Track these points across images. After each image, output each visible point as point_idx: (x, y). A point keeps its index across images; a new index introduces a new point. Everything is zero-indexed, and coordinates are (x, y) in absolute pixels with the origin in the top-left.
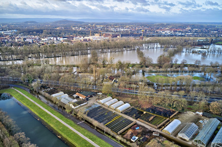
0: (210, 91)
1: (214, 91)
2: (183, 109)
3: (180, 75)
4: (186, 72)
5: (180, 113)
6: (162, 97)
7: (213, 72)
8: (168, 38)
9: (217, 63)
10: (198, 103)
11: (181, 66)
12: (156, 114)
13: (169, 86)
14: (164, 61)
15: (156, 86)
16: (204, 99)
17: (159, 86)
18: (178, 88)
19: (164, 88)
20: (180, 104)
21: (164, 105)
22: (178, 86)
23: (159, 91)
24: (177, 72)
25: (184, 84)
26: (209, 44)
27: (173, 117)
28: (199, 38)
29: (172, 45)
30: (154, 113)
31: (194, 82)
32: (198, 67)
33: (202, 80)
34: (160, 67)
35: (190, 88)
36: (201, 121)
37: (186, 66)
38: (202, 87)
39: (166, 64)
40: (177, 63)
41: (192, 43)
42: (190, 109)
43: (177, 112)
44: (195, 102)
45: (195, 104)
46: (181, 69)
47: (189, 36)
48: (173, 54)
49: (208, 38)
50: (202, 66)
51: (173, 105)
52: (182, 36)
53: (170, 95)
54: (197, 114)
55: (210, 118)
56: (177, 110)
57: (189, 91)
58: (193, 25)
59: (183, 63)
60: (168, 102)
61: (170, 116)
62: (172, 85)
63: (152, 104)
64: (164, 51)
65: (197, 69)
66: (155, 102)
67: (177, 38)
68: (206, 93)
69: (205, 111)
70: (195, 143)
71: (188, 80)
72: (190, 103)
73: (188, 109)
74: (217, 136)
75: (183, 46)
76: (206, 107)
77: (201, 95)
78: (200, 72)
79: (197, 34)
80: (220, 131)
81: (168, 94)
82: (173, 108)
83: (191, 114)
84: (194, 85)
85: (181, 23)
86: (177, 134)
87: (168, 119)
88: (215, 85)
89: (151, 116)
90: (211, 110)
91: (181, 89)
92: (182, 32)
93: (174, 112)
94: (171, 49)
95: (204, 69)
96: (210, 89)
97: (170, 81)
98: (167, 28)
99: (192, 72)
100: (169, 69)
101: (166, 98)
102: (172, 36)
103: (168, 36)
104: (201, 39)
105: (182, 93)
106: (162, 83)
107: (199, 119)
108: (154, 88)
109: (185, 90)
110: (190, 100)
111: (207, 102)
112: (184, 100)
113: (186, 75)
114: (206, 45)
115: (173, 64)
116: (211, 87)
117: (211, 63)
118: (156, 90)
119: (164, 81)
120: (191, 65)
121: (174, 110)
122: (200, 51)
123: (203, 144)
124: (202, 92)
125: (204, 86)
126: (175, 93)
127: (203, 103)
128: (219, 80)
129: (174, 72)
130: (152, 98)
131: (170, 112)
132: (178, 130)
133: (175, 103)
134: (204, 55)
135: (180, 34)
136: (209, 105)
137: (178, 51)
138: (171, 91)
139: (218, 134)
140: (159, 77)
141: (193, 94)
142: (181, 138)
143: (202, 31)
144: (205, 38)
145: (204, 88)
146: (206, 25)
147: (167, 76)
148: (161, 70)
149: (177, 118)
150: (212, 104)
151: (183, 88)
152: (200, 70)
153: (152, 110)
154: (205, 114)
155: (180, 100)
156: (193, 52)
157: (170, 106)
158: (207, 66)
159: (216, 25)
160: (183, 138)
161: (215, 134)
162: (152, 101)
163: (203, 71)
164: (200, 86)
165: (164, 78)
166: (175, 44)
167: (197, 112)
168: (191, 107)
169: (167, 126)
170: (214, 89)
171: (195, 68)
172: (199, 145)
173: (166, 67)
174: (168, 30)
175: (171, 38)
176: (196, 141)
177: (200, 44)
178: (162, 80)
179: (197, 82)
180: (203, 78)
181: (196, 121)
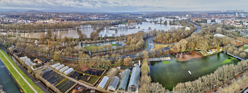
0: (122, 52)
1: (124, 52)
2: (109, 68)
3: (105, 44)
4: (108, 42)
5: (107, 71)
6: (95, 61)
7: (122, 40)
8: (95, 21)
9: (123, 34)
10: (117, 61)
11: (105, 38)
12: (92, 74)
13: (99, 52)
14: (94, 36)
15: (90, 53)
16: (120, 58)
17: (92, 53)
18: (104, 53)
19: (96, 54)
20: (107, 64)
21: (97, 67)
22: (104, 51)
23: (92, 57)
24: (103, 42)
25: (107, 50)
26: (118, 24)
27: (103, 75)
28: (112, 21)
29: (98, 25)
30: (90, 74)
31: (113, 48)
32: (114, 38)
33: (117, 46)
34: (92, 40)
35: (111, 52)
36: (120, 74)
37: (107, 38)
38: (118, 50)
39: (96, 38)
40: (102, 37)
41: (109, 24)
42: (113, 67)
43: (105, 70)
44: (115, 61)
45: (115, 62)
46: (105, 40)
47: (107, 20)
48: (99, 31)
49: (117, 20)
50: (116, 37)
51: (102, 66)
52: (103, 20)
53: (100, 59)
54: (118, 69)
55: (125, 69)
56: (105, 69)
57: (111, 54)
58: (109, 14)
59: (106, 36)
60: (99, 64)
61: (101, 74)
62: (101, 52)
63: (88, 67)
64: (94, 29)
65: (113, 39)
66: (90, 65)
67: (100, 21)
68: (121, 54)
69: (122, 66)
70: (119, 91)
71: (109, 47)
72: (113, 63)
73: (112, 66)
74: (130, 80)
75: (104, 26)
76: (122, 63)
77: (118, 55)
78: (116, 41)
79: (111, 19)
80: (131, 77)
81: (99, 58)
82: (102, 68)
83: (114, 70)
84: (113, 50)
85: (102, 13)
86: (107, 88)
87: (100, 77)
88: (124, 48)
89: (89, 76)
90: (125, 64)
91: (106, 54)
92: (103, 18)
93: (103, 71)
94: (97, 28)
95: (117, 39)
96: (122, 51)
97: (99, 49)
98: (94, 16)
99: (111, 41)
100: (98, 41)
101: (98, 61)
102: (97, 20)
103: (95, 20)
104: (114, 21)
105: (107, 56)
106: (94, 51)
107: (119, 72)
108: (89, 55)
109: (108, 54)
110: (112, 60)
111: (122, 59)
112: (109, 61)
113: (108, 44)
114: (116, 25)
115: (100, 38)
116: (122, 49)
117: (121, 35)
118: (91, 56)
119: (95, 49)
120: (110, 37)
121: (103, 69)
122: (114, 28)
123: (123, 90)
124: (118, 53)
125: (119, 49)
126: (103, 57)
127: (119, 60)
128: (125, 44)
129: (101, 42)
130: (89, 62)
131: (101, 71)
132: (107, 84)
133: (103, 64)
134: (116, 30)
135: (102, 19)
136: (123, 61)
137: (102, 29)
138: (101, 55)
139: (131, 79)
140: (92, 47)
141: (113, 55)
142: (110, 90)
143: (113, 17)
144: (115, 21)
145: (119, 51)
146: (115, 14)
147: (97, 46)
148: (93, 42)
149: (106, 75)
150: (125, 59)
151: (107, 52)
152: (115, 39)
153: (89, 72)
154: (122, 68)
155: (106, 61)
156: (110, 29)
157: (101, 67)
158: (119, 37)
159: (120, 14)
160: (111, 90)
161: (129, 80)
162: (89, 65)
163: (117, 40)
164: (117, 49)
165: (95, 47)
166: (100, 25)
167: (118, 68)
168: (114, 65)
169: (100, 82)
170: (124, 50)
171: (112, 39)
172: (122, 91)
173: (96, 40)
174: (95, 16)
175: (97, 21)
176: (119, 89)
177: (114, 24)
178: (94, 48)
179: (115, 47)
180: (118, 45)
181: (118, 74)
